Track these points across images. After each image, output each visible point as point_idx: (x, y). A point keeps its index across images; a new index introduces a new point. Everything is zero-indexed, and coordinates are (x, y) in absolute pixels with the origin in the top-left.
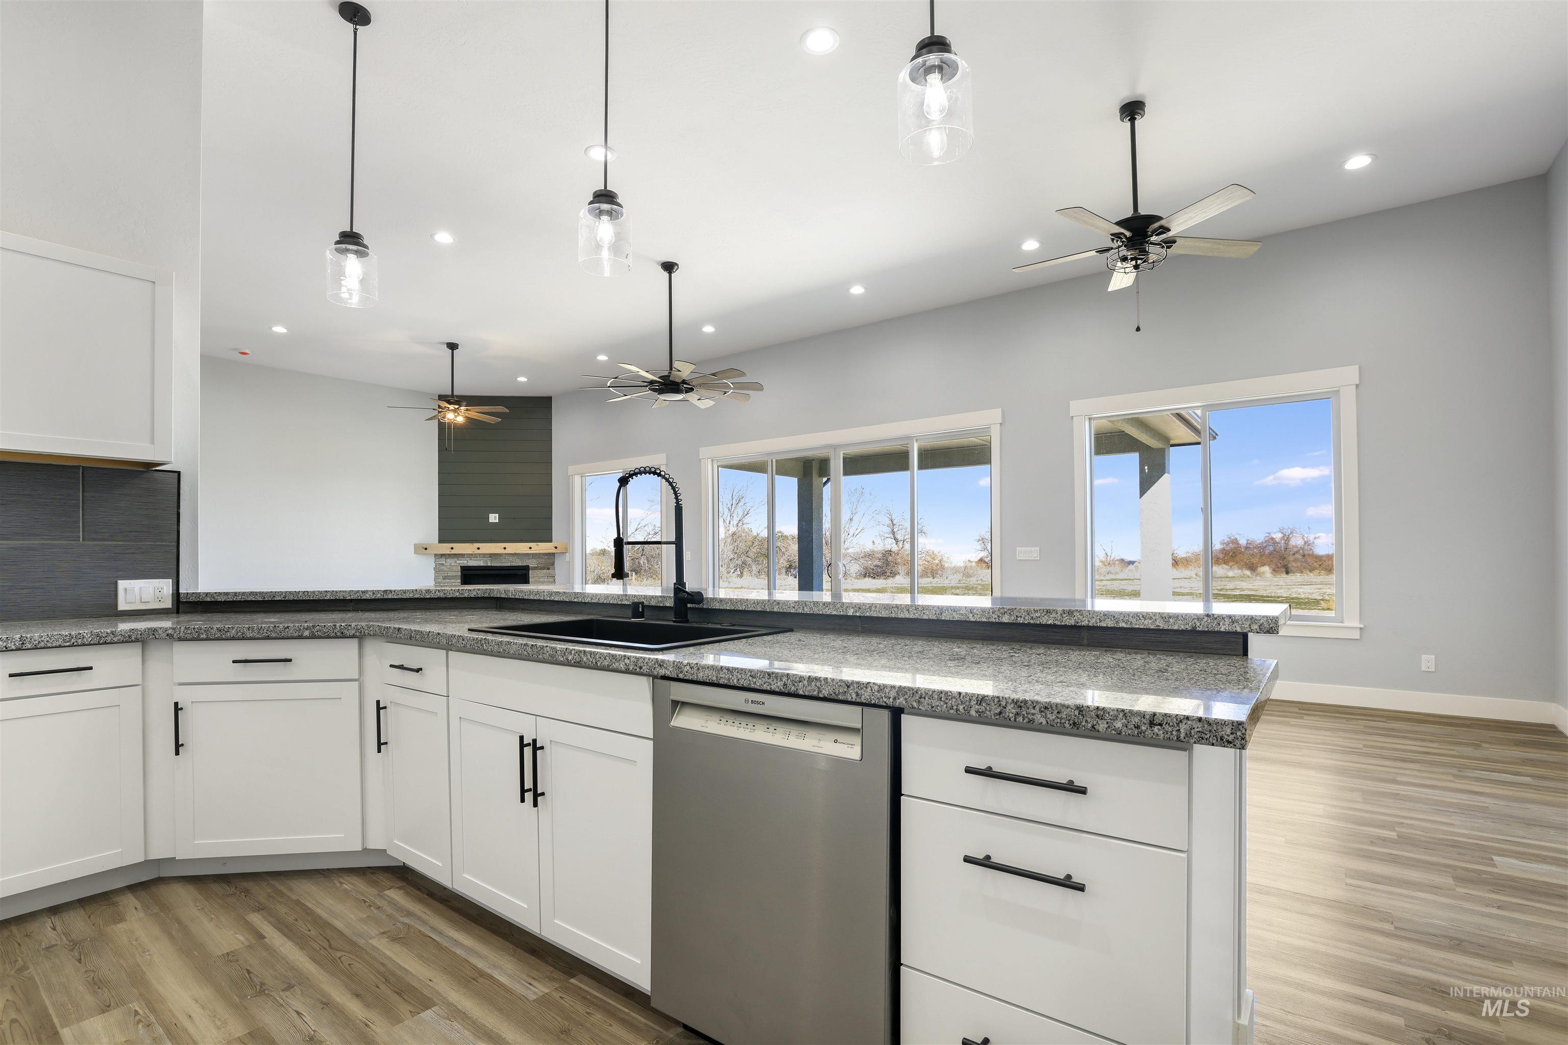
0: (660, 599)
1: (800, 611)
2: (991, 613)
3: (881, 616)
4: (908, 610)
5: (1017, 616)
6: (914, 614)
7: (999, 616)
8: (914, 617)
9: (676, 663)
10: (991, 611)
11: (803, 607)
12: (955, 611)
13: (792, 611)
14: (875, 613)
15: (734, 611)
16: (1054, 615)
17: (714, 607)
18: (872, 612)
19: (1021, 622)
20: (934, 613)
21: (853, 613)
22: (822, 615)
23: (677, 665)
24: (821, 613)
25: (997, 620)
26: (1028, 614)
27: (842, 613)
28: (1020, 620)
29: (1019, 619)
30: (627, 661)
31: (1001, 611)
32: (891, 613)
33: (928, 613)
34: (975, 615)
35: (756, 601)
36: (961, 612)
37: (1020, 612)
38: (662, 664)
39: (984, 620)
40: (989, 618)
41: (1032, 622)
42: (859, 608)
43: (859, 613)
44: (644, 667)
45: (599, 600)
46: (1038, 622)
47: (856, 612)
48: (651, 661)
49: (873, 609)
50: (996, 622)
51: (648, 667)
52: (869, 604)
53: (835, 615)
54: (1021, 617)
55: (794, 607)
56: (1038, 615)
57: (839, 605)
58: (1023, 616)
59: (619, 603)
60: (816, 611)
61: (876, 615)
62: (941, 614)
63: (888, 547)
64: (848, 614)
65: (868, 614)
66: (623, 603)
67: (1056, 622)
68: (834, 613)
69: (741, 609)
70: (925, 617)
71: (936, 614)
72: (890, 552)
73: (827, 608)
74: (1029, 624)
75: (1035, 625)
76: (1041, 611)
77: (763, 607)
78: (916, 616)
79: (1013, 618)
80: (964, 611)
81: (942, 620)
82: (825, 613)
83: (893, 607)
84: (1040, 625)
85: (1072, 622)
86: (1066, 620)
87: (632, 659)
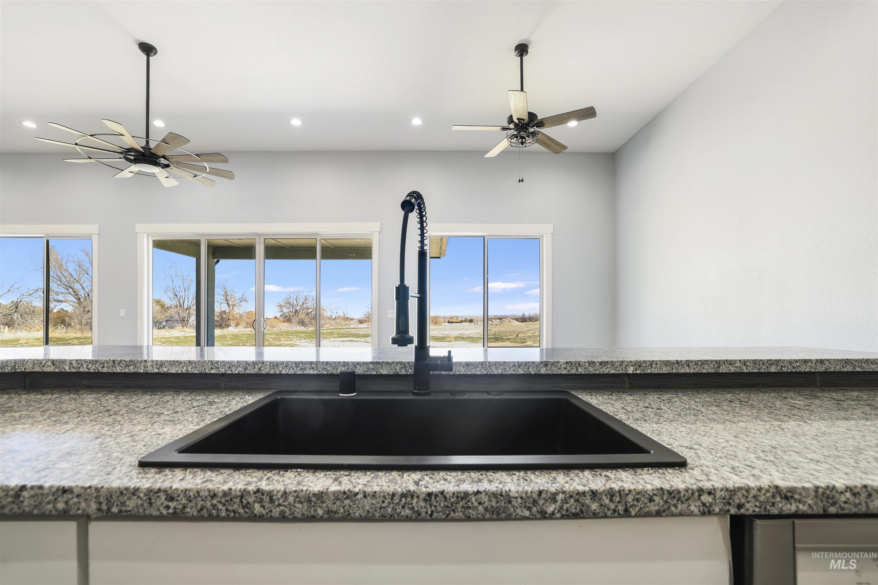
0: (371, 366)
1: (573, 372)
2: (761, 365)
3: (662, 372)
4: (688, 365)
5: (782, 366)
6: (694, 369)
7: (767, 367)
8: (695, 371)
9: (821, 490)
10: (761, 363)
11: (577, 368)
12: (730, 364)
13: (563, 373)
14: (656, 370)
15: (486, 375)
16: (810, 364)
17: (458, 373)
18: (653, 369)
19: (785, 371)
20: (713, 367)
21: (633, 371)
22: (600, 374)
23: (823, 493)
24: (597, 372)
25: (766, 371)
26: (791, 364)
27: (621, 372)
28: (785, 370)
29: (784, 368)
30: (706, 498)
31: (769, 362)
32: (672, 369)
33: (707, 367)
34: (748, 367)
35: (516, 364)
36: (736, 365)
37: (784, 363)
38: (789, 494)
39: (756, 371)
40: (760, 369)
41: (794, 370)
42: (640, 366)
43: (640, 371)
44: (748, 505)
45: (260, 369)
46: (798, 371)
47: (636, 369)
48: (764, 491)
49: (654, 366)
50: (765, 372)
51: (758, 504)
52: (649, 361)
53: (613, 374)
54: (785, 367)
55: (565, 368)
56: (798, 364)
57: (617, 364)
58: (786, 366)
59: (299, 372)
60: (592, 370)
61: (657, 372)
62: (719, 367)
63: (223, 309)
64: (628, 372)
65: (649, 371)
66: (306, 372)
67: (812, 370)
68: (613, 372)
69: (496, 373)
70: (705, 371)
71: (714, 368)
72: (225, 312)
73: (605, 368)
74: (791, 372)
75: (796, 373)
76: (800, 361)
77: (526, 370)
78: (697, 370)
79: (779, 368)
80: (739, 364)
81: (720, 373)
82: (602, 373)
83: (674, 363)
84: (800, 373)
85: (823, 369)
86: (819, 368)
87: (718, 494)
